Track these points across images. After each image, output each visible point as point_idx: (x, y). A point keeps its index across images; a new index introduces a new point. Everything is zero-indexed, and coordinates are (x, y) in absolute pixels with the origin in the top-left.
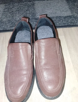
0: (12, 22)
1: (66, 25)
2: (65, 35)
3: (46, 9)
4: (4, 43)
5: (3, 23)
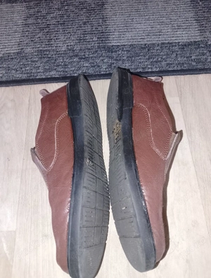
0: (49, 56)
1: (186, 67)
2: (181, 95)
3: (134, 20)
4: (33, 112)
5: (25, 57)
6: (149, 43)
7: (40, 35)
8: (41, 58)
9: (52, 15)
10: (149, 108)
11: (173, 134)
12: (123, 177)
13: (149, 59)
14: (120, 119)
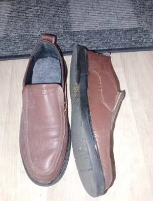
0: (28, 39)
1: (128, 46)
2: (125, 66)
4: (15, 79)
5: (10, 40)
6: (100, 29)
7: (21, 24)
8: (21, 40)
9: (30, 10)
10: (100, 74)
11: (118, 92)
12: (80, 124)
13: (101, 41)
14: (78, 82)
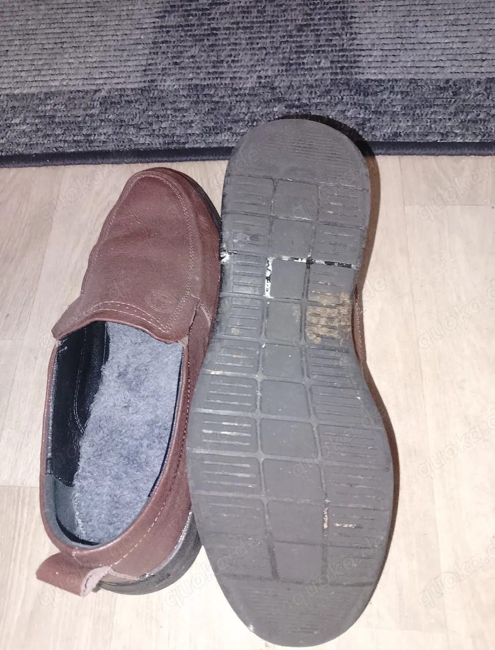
3: (421, 24)
6: (455, 77)
7: (194, 51)
8: (197, 103)
9: (222, 8)
13: (456, 114)
